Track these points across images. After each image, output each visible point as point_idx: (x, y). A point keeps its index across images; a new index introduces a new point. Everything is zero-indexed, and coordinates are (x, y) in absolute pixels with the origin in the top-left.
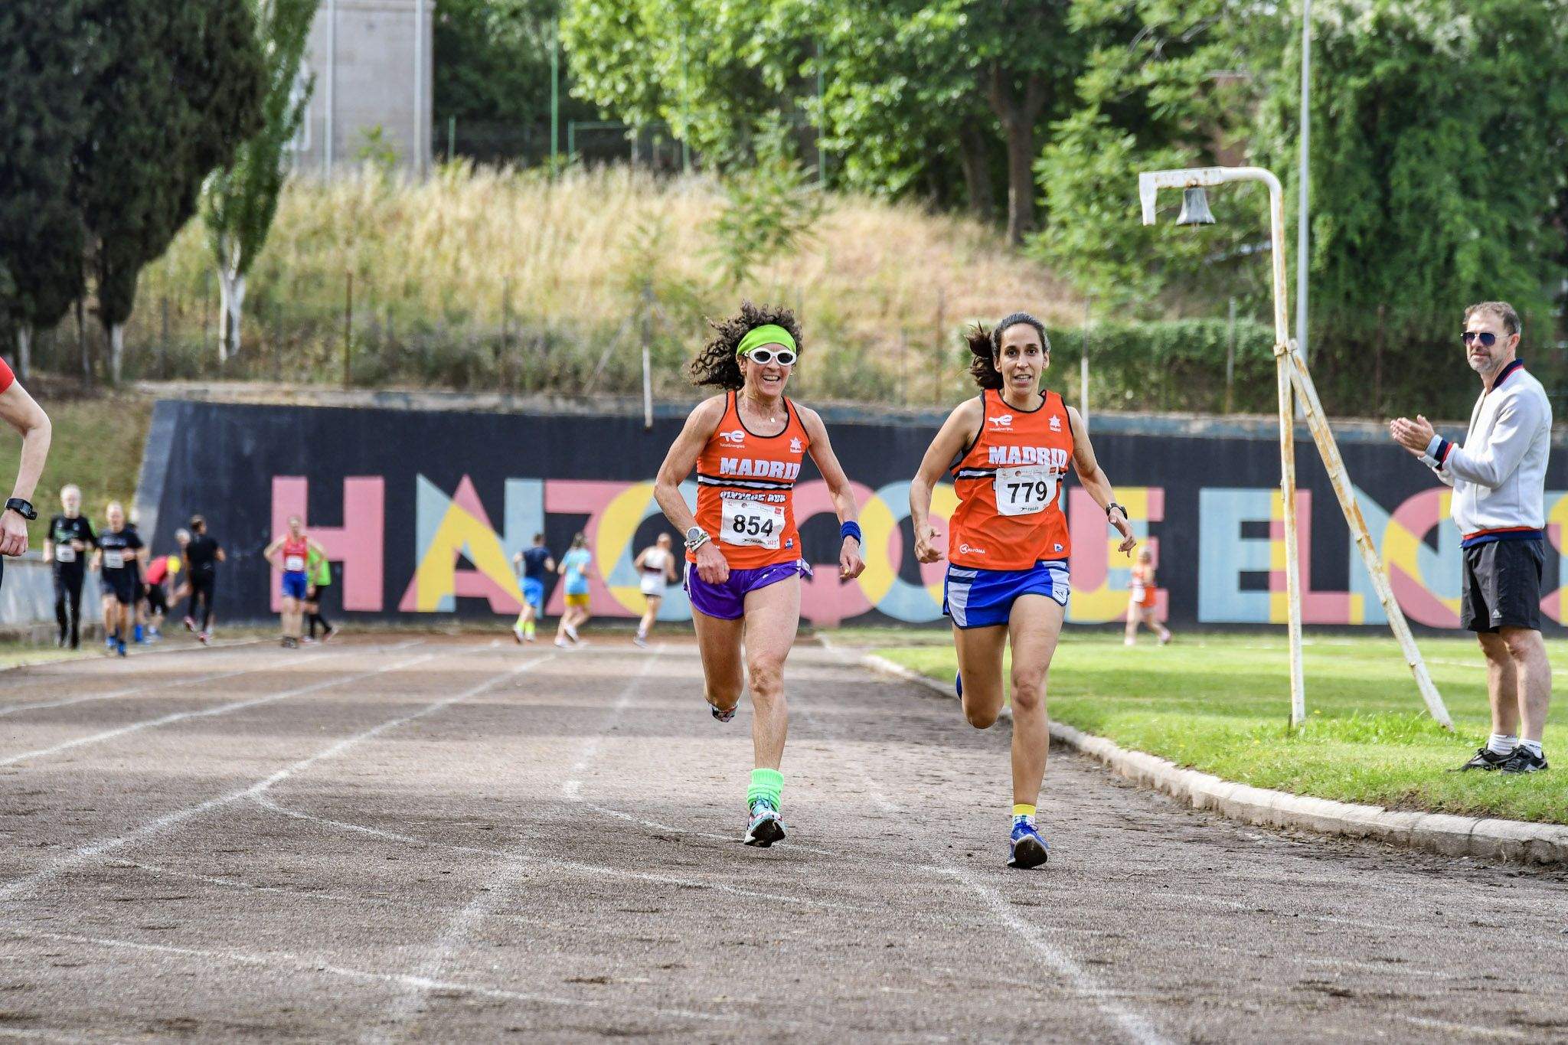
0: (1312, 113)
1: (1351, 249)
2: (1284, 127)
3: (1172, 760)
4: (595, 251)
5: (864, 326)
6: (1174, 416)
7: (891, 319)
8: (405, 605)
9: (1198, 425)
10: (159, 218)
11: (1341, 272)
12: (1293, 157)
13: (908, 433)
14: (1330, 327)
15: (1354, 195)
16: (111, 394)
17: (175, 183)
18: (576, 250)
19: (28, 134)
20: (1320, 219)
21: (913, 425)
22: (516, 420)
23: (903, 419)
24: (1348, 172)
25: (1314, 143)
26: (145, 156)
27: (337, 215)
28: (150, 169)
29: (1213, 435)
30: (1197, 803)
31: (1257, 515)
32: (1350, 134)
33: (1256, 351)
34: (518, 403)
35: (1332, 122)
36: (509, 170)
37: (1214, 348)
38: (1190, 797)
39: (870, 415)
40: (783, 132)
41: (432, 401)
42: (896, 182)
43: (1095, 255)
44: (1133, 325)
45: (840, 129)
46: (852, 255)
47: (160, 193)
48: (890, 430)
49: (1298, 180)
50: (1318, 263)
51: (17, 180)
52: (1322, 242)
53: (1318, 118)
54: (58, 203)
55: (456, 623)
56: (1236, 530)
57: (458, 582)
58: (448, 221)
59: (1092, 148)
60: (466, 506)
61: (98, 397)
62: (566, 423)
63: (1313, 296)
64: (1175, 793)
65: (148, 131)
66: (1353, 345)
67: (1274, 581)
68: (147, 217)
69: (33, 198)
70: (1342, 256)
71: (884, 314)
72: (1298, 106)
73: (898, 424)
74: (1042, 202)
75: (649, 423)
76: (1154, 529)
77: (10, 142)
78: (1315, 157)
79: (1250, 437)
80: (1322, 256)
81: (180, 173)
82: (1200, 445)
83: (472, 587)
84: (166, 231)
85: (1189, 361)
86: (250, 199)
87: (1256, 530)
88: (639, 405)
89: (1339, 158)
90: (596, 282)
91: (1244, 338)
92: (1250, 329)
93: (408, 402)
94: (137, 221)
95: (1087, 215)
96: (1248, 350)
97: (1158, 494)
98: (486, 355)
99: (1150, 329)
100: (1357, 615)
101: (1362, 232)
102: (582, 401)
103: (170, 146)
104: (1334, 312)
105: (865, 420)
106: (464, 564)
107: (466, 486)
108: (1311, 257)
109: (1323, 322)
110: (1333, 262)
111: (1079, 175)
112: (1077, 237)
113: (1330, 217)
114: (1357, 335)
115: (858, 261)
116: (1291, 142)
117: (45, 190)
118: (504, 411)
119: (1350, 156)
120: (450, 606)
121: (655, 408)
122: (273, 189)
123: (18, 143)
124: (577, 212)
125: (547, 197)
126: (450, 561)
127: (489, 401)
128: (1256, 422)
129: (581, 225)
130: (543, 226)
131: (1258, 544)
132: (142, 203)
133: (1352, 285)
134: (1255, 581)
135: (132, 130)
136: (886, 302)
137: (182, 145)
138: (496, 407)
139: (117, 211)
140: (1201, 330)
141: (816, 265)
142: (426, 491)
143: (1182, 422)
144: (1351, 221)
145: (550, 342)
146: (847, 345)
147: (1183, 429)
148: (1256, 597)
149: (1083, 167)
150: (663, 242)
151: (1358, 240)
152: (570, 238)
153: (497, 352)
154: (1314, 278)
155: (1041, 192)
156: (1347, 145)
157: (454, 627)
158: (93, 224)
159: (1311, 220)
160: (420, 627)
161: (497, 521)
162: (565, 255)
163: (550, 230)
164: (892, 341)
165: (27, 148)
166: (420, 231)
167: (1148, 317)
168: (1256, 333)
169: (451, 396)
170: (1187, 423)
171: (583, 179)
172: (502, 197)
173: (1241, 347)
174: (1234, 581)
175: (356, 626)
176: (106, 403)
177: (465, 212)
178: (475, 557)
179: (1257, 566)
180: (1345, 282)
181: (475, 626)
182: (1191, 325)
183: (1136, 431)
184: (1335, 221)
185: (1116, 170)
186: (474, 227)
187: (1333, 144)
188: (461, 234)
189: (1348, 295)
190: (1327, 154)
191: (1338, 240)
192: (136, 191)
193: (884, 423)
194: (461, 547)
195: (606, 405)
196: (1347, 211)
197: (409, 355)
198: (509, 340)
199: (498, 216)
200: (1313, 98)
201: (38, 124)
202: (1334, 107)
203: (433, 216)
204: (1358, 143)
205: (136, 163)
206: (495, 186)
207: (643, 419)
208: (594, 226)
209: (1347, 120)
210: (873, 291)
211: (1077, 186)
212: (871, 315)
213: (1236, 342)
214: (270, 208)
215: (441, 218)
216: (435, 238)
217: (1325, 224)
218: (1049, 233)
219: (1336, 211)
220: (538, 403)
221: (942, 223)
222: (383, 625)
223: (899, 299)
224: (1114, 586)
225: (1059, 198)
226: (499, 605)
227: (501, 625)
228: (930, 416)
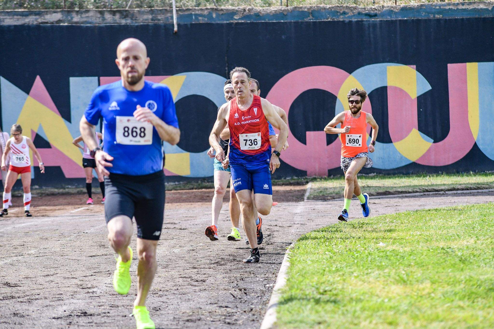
13: (374, 25)
21: (378, 19)
23: (369, 15)
34: (76, 18)
39: (344, 13)
48: (360, 23)
60: (38, 98)
75: (176, 29)
88: (169, 15)
102: (125, 14)
105: (341, 19)
106: (40, 142)
107: (38, 84)
121: (179, 17)
138: (60, 21)
142: (8, 89)
178: (49, 137)
181: (49, 190)
193: (354, 20)
194: (36, 131)
207: (173, 25)
226: (68, 174)
227: (71, 189)
228: (390, 12)
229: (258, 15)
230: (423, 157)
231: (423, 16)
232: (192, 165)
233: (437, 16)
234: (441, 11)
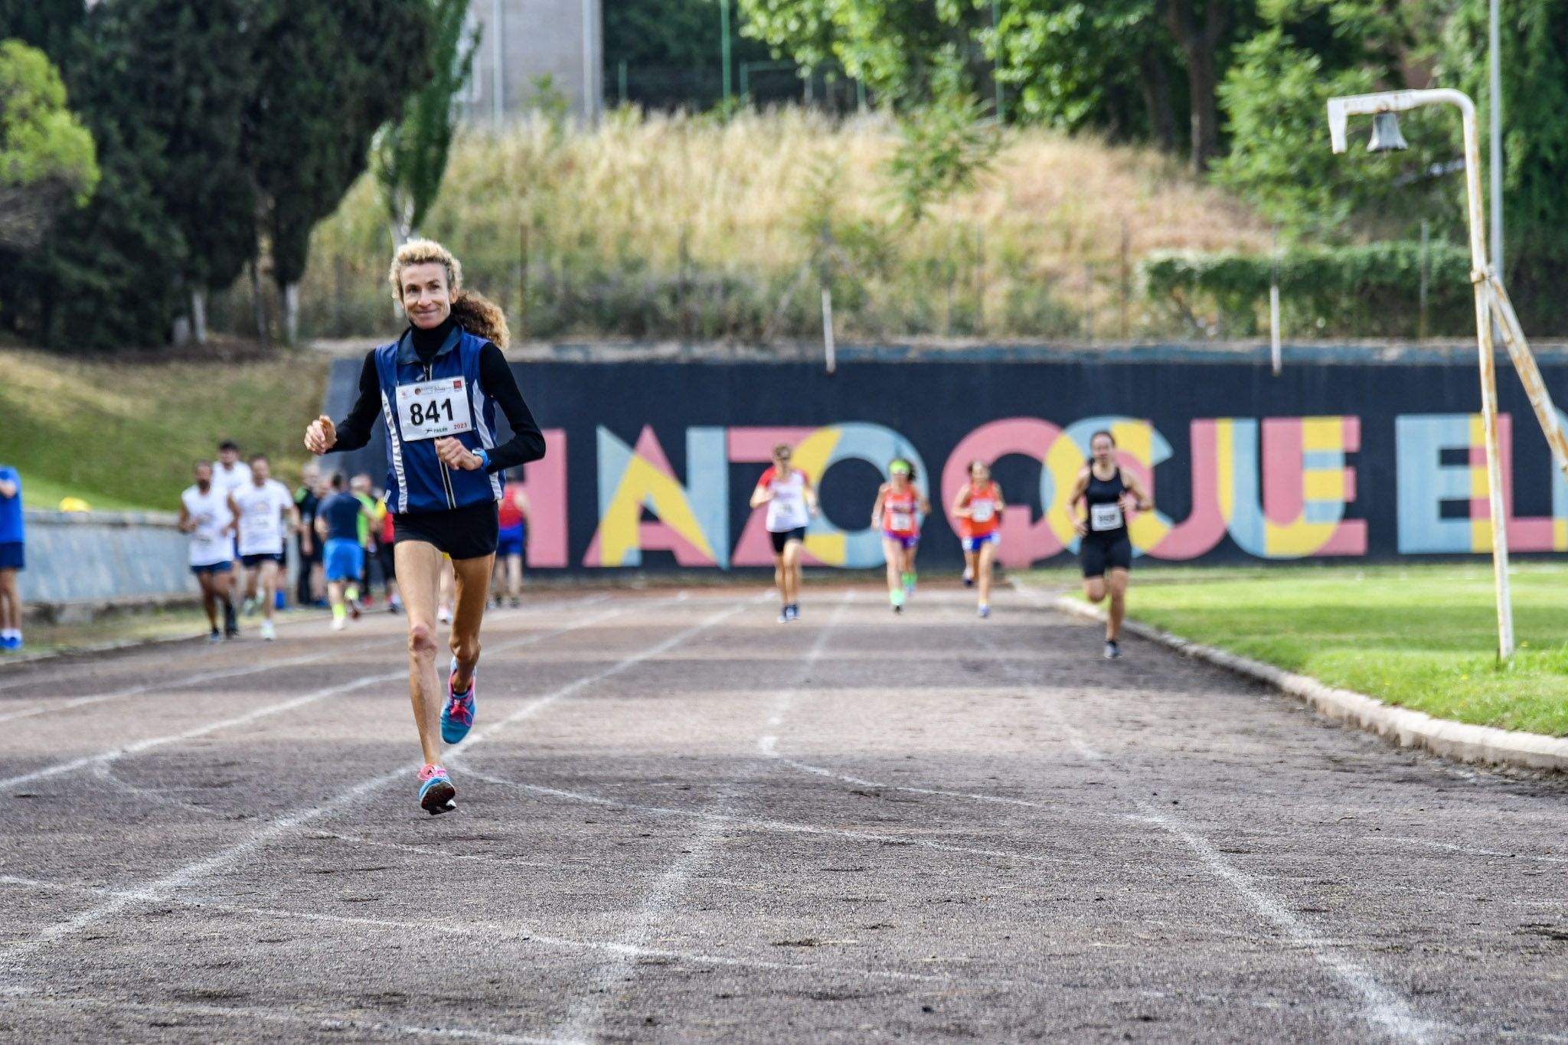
0: (1502, 27)
1: (1546, 166)
2: (1472, 43)
3: (1377, 697)
4: (769, 194)
5: (1047, 261)
6: (1368, 344)
7: (1074, 254)
8: (590, 560)
9: (1393, 352)
10: (331, 176)
11: (1536, 190)
12: (1482, 74)
13: (1095, 369)
14: (1525, 248)
15: (1546, 110)
16: (286, 355)
17: (345, 139)
18: (751, 194)
19: (197, 94)
20: (1512, 137)
21: (1100, 361)
22: (696, 368)
23: (1089, 355)
24: (1540, 87)
25: (1504, 59)
26: (315, 112)
27: (509, 167)
28: (319, 126)
29: (1408, 361)
30: (1405, 742)
31: (1456, 441)
32: (1541, 46)
33: (1450, 272)
34: (699, 351)
35: (1522, 36)
36: (680, 115)
37: (1406, 273)
38: (1398, 737)
40: (958, 65)
41: (611, 351)
42: (1074, 112)
43: (1281, 180)
44: (1323, 251)
45: (1017, 59)
46: (1033, 189)
47: (331, 151)
49: (1488, 97)
50: (1512, 182)
51: (187, 141)
52: (1515, 160)
53: (1508, 33)
54: (229, 163)
55: (642, 577)
56: (1434, 458)
57: (642, 536)
58: (619, 168)
59: (1274, 70)
60: (648, 457)
61: (274, 358)
62: (747, 369)
63: (1508, 217)
64: (1382, 731)
65: (317, 86)
66: (1549, 264)
67: (1475, 509)
68: (319, 174)
69: (203, 158)
70: (1536, 174)
71: (1067, 247)
72: (1486, 21)
73: (1085, 361)
74: (1227, 128)
75: (831, 367)
76: (1350, 459)
77: (178, 102)
78: (1507, 73)
79: (1446, 362)
80: (1516, 174)
81: (350, 128)
82: (1394, 372)
83: (657, 539)
84: (337, 188)
85: (1381, 286)
86: (421, 152)
87: (1455, 457)
88: (821, 350)
89: (1530, 73)
90: (771, 225)
91: (1438, 261)
92: (1443, 252)
93: (587, 353)
94: (308, 178)
95: (1272, 139)
96: (1442, 272)
97: (1354, 423)
98: (664, 303)
99: (1341, 255)
100: (1560, 543)
101: (1556, 147)
102: (763, 347)
103: (339, 100)
104: (1529, 231)
105: (1051, 358)
106: (648, 516)
107: (648, 437)
108: (1504, 176)
109: (1518, 241)
110: (1526, 179)
111: (1262, 99)
112: (1262, 163)
113: (1522, 134)
114: (1554, 254)
115: (1039, 196)
116: (1480, 58)
117: (215, 150)
118: (683, 359)
119: (1539, 69)
120: (634, 559)
121: (837, 353)
122: (444, 140)
123: (187, 103)
124: (751, 156)
125: (719, 141)
126: (633, 514)
127: (668, 350)
128: (1452, 348)
129: (756, 168)
130: (717, 170)
131: (1457, 472)
132: (313, 160)
133: (1547, 203)
134: (1455, 509)
135: (301, 86)
136: (1068, 237)
137: (352, 100)
138: (676, 356)
139: (288, 169)
140: (1393, 254)
141: (996, 201)
142: (607, 443)
143: (1373, 350)
144: (1544, 137)
145: (728, 288)
146: (1031, 281)
147: (1376, 357)
148: (1457, 526)
149: (1266, 90)
150: (838, 182)
151: (1551, 156)
152: (744, 182)
153: (675, 299)
154: (1508, 197)
155: (1224, 116)
156: (1538, 59)
157: (640, 581)
158: (264, 183)
159: (1504, 137)
160: (606, 581)
161: (680, 471)
162: (739, 199)
163: (723, 175)
164: (1076, 276)
165: (196, 107)
166: (594, 178)
167: (1337, 242)
168: (1449, 256)
169: (630, 347)
170: (1381, 349)
171: (754, 122)
172: (673, 143)
173: (1435, 271)
174: (1434, 510)
175: (541, 582)
176: (283, 365)
177: (636, 158)
178: (660, 509)
179: (1458, 493)
180: (1541, 200)
181: (658, 579)
182: (1382, 249)
183: (1328, 359)
184: (1528, 136)
185: (1301, 92)
186: (645, 174)
187: (1523, 58)
188: (633, 180)
189: (1543, 215)
190: (1518, 69)
191: (1531, 158)
192: (306, 148)
194: (643, 498)
195: (787, 350)
196: (1540, 127)
197: (585, 304)
198: (687, 288)
199: (670, 161)
200: (1503, 12)
201: (206, 83)
202: (1523, 22)
203: (604, 164)
204: (1550, 56)
205: (306, 121)
206: (666, 131)
207: (824, 364)
208: (769, 168)
209: (1537, 33)
210: (1056, 225)
211: (1260, 111)
212: (1053, 250)
213: (1429, 265)
214: (441, 163)
215: (612, 166)
216: (607, 186)
217: (1517, 141)
218: (1234, 159)
219: (1529, 127)
220: (717, 351)
221: (1124, 153)
222: (568, 581)
223: (1082, 233)
224: (1310, 519)
225: (1243, 123)
226: (684, 558)
227: (687, 578)
228: (1117, 352)
229: (940, 351)
230: (1162, 545)
231: (1160, 357)
232: (850, 550)
233: (1182, 359)
234: (1185, 351)
